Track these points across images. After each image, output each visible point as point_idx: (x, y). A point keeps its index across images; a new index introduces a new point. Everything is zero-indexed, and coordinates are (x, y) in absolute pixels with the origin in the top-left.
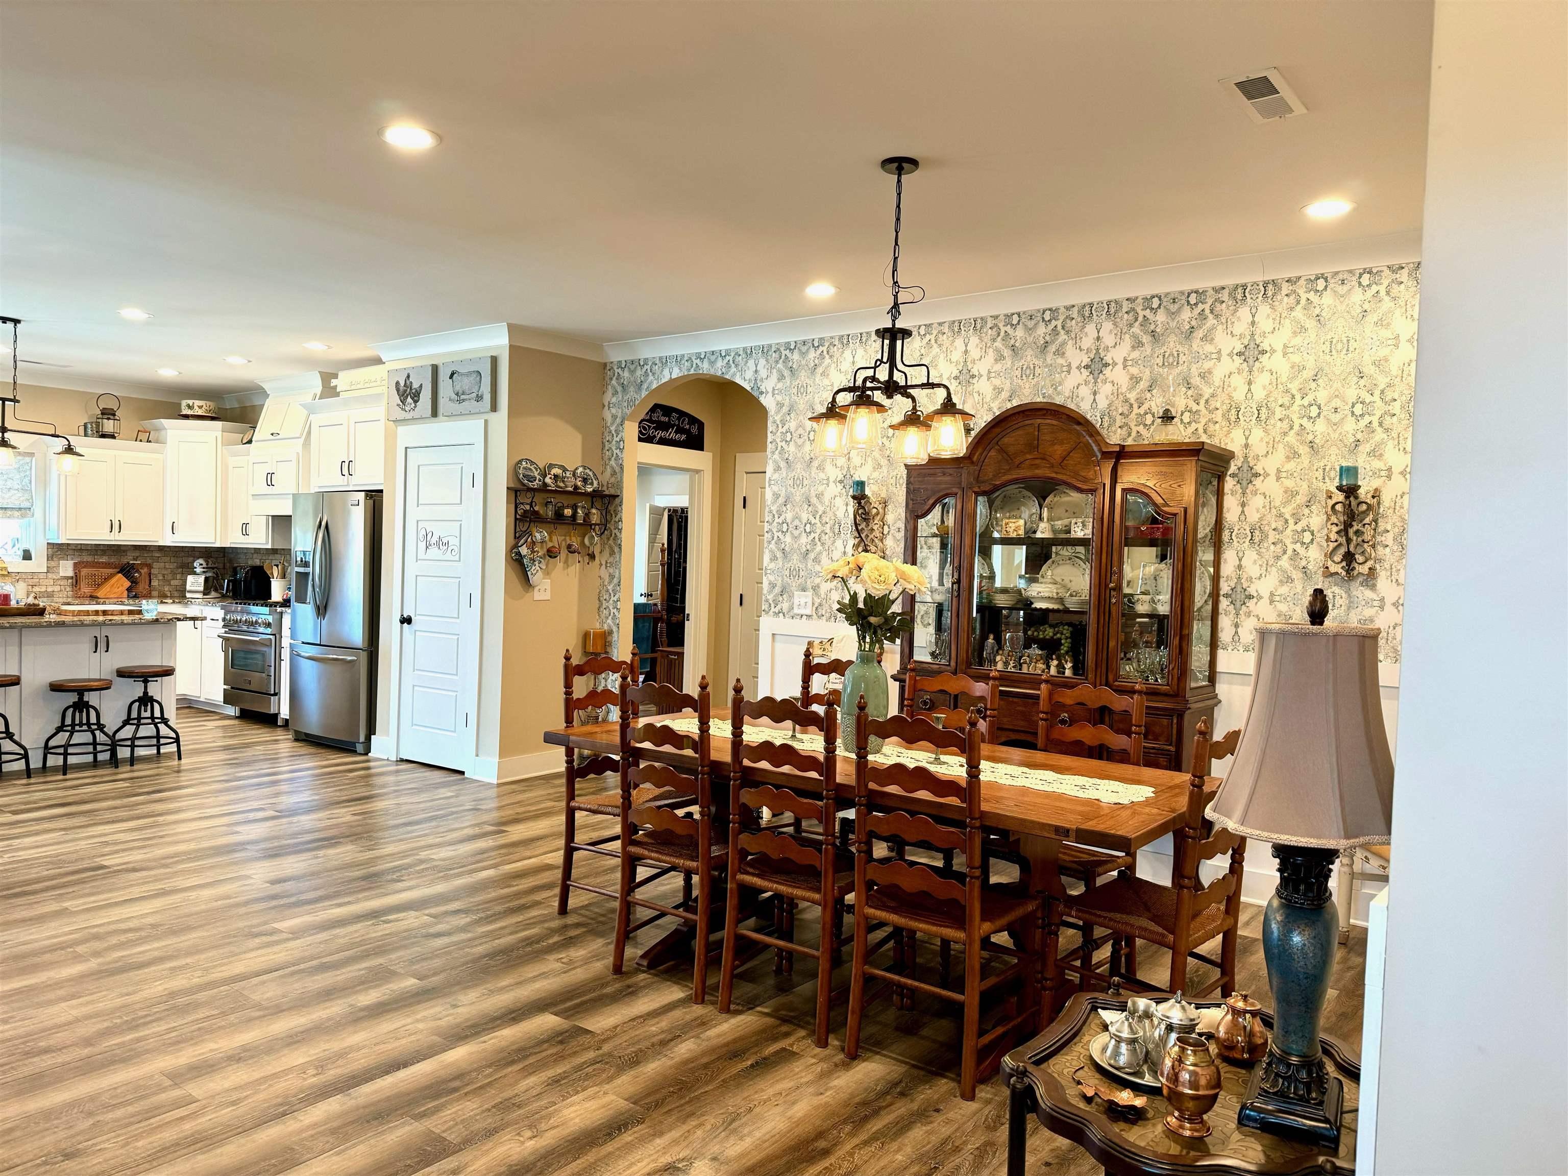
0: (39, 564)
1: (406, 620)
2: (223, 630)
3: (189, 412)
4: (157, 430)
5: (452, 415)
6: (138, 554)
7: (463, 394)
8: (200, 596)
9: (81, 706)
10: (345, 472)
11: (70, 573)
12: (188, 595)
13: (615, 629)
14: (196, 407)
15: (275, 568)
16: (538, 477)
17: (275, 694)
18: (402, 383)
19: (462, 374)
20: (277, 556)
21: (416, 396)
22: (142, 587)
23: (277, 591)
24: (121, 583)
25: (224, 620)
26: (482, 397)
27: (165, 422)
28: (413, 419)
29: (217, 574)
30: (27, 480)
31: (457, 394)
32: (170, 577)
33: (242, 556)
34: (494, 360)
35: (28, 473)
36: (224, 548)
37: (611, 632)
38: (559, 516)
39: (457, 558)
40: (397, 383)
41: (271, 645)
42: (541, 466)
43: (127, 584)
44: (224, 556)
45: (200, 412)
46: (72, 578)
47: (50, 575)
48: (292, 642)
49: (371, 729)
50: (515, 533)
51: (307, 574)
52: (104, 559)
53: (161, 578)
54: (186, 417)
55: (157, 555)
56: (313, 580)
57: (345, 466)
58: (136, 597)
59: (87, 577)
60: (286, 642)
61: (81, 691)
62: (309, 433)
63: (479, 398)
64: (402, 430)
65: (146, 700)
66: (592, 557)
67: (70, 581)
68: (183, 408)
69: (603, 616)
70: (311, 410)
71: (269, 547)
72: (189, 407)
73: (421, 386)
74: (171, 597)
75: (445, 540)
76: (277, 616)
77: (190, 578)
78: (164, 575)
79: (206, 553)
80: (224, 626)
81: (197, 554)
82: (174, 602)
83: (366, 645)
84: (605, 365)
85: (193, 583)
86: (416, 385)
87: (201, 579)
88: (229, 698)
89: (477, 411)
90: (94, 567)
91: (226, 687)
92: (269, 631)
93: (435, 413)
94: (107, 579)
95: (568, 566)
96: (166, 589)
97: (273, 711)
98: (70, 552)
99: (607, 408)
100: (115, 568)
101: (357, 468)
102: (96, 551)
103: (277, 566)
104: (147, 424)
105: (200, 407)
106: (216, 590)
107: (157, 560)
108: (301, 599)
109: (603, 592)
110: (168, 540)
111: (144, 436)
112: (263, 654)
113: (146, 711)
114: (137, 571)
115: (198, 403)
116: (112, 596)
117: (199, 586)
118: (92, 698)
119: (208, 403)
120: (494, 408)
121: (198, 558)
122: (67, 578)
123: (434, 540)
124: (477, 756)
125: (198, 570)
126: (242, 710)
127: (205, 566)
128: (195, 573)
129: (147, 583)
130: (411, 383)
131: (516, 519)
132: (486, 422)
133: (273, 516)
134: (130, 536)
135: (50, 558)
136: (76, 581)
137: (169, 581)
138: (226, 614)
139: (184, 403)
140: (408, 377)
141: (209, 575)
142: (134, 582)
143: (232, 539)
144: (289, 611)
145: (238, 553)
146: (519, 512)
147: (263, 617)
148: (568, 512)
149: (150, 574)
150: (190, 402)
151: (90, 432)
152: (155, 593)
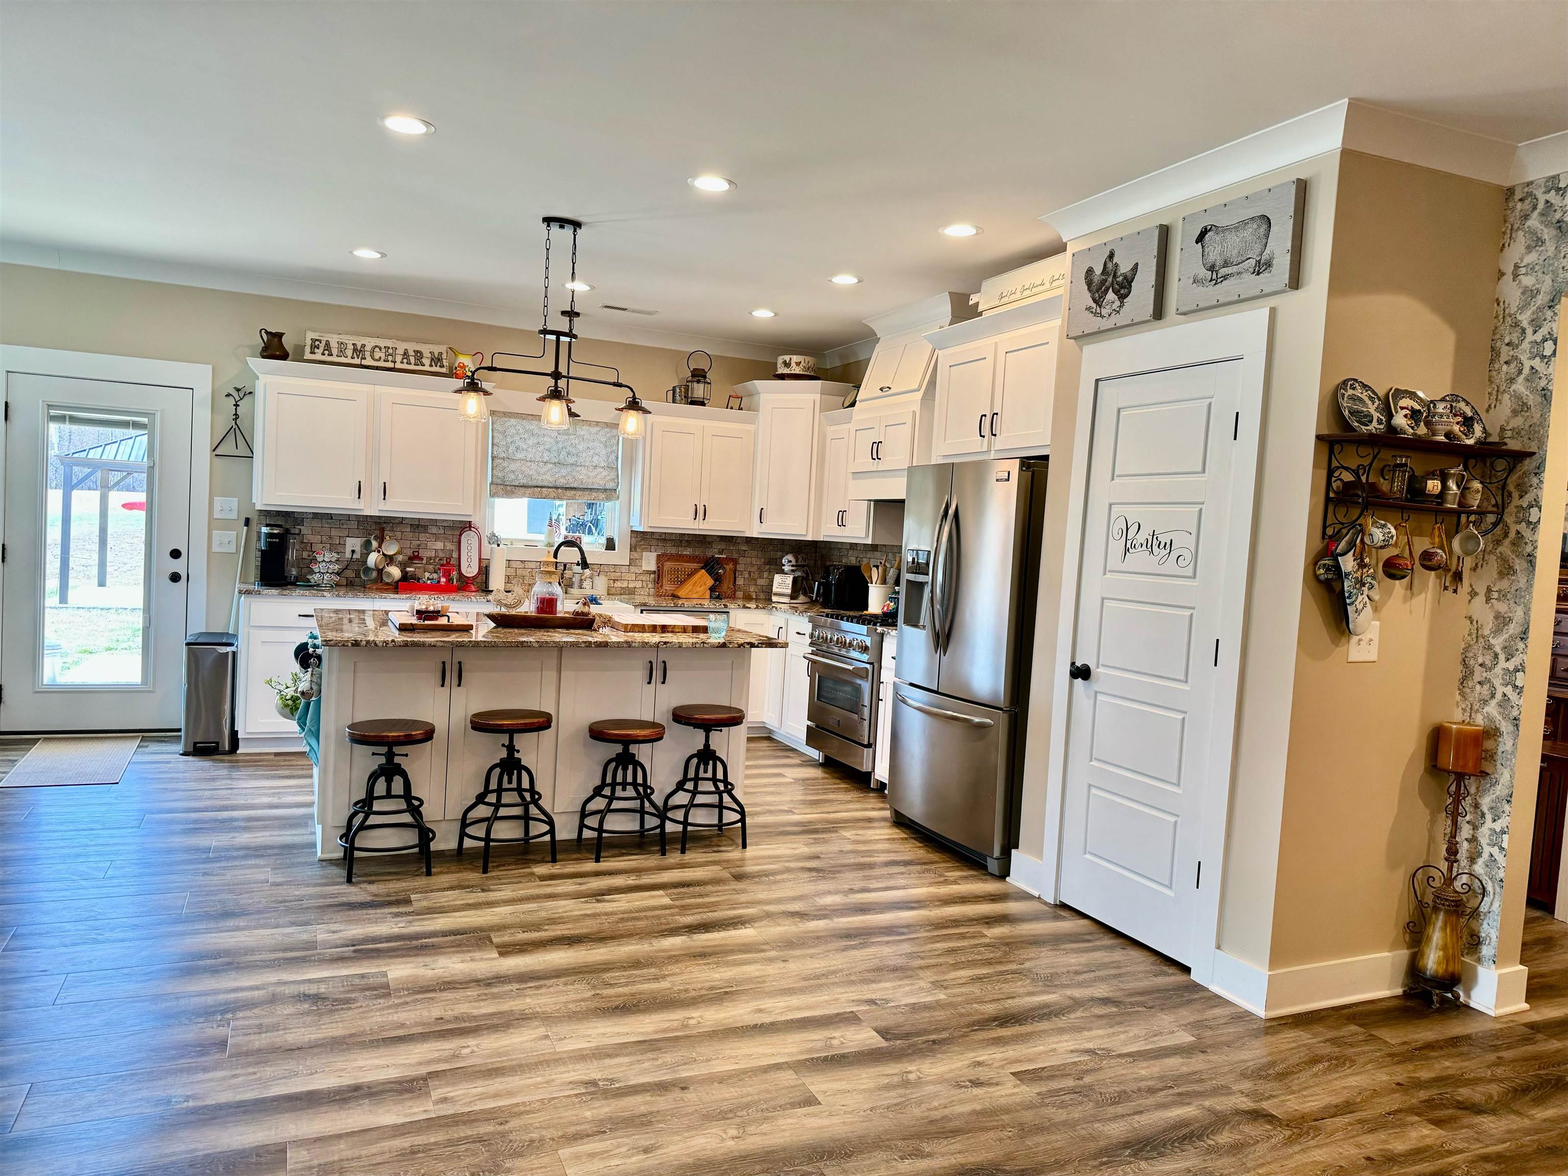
0: (621, 556)
1: (1081, 673)
2: (810, 650)
3: (786, 371)
4: (750, 395)
5: (1199, 310)
6: (723, 547)
7: (1226, 264)
8: (786, 600)
9: (626, 760)
10: (986, 431)
11: (653, 567)
12: (774, 599)
13: (1505, 727)
14: (793, 364)
15: (874, 570)
16: (1376, 415)
17: (869, 746)
18: (1098, 270)
19: (1226, 229)
20: (878, 554)
21: (1124, 287)
22: (726, 586)
23: (876, 601)
24: (703, 580)
25: (812, 636)
26: (1269, 264)
27: (758, 384)
28: (1116, 328)
29: (807, 574)
30: (613, 457)
31: (1212, 268)
32: (756, 576)
33: (836, 552)
34: (1303, 188)
35: (614, 448)
36: (816, 542)
37: (1491, 733)
38: (1416, 490)
39: (1189, 571)
40: (1090, 271)
41: (867, 677)
42: (1381, 393)
43: (710, 582)
44: (816, 552)
45: (797, 370)
46: (654, 572)
47: (633, 569)
48: (897, 680)
49: (1011, 841)
50: (1325, 527)
51: (921, 585)
52: (688, 552)
53: (747, 576)
54: (782, 377)
55: (744, 548)
56: (932, 591)
57: (987, 422)
58: (719, 598)
59: (671, 571)
60: (888, 675)
61: (627, 741)
62: (932, 383)
63: (1263, 267)
64: (1090, 350)
65: (707, 756)
66: (1458, 577)
67: (652, 576)
68: (779, 366)
69: (1473, 697)
70: (939, 344)
71: (869, 541)
72: (787, 365)
73: (1135, 268)
74: (757, 600)
75: (1164, 539)
76: (878, 638)
77: (777, 578)
78: (750, 573)
79: (798, 548)
80: (812, 644)
81: (787, 548)
82: (757, 607)
83: (1007, 705)
84: (1511, 191)
85: (780, 584)
86: (1125, 268)
87: (789, 580)
88: (813, 737)
89: (1257, 292)
90: (677, 560)
91: (809, 723)
92: (865, 657)
93: (1159, 313)
94: (691, 575)
95: (1412, 594)
96: (752, 590)
97: (866, 768)
98: (654, 542)
99: (1509, 277)
100: (699, 563)
101: (1003, 425)
102: (681, 541)
103: (877, 567)
104: (739, 388)
105: (798, 364)
106: (805, 594)
107: (743, 554)
108: (913, 621)
109: (1478, 649)
110: (755, 531)
111: (735, 402)
112: (858, 690)
113: (706, 771)
114: (722, 567)
115: (795, 358)
116: (694, 596)
117: (786, 587)
118: (642, 752)
119: (808, 358)
120: (1295, 282)
121: (787, 554)
122: (650, 573)
123: (1141, 538)
124: (1218, 947)
125: (786, 568)
126: (826, 758)
127: (794, 563)
128: (782, 572)
129: (732, 582)
130: (1116, 265)
131: (1328, 500)
132: (1273, 312)
133: (877, 502)
134: (715, 525)
135: (633, 548)
136: (658, 576)
137: (755, 580)
138: (814, 629)
139: (780, 359)
140: (1111, 256)
141: (798, 574)
142: (717, 578)
143: (829, 532)
144: (894, 633)
145: (831, 548)
146: (1334, 485)
147: (860, 638)
148: (1433, 486)
149: (735, 570)
150: (787, 358)
151: (678, 398)
152: (740, 594)
